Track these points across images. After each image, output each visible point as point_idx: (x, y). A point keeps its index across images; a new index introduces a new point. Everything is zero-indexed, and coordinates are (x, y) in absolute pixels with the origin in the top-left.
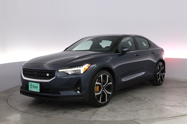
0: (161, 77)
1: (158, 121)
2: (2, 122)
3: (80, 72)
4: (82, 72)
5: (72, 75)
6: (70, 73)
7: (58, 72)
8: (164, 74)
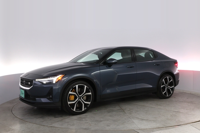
0: (168, 90)
1: (157, 131)
2: (7, 132)
3: (53, 82)
4: (54, 82)
5: (47, 84)
6: (45, 83)
7: (35, 81)
8: (173, 86)
